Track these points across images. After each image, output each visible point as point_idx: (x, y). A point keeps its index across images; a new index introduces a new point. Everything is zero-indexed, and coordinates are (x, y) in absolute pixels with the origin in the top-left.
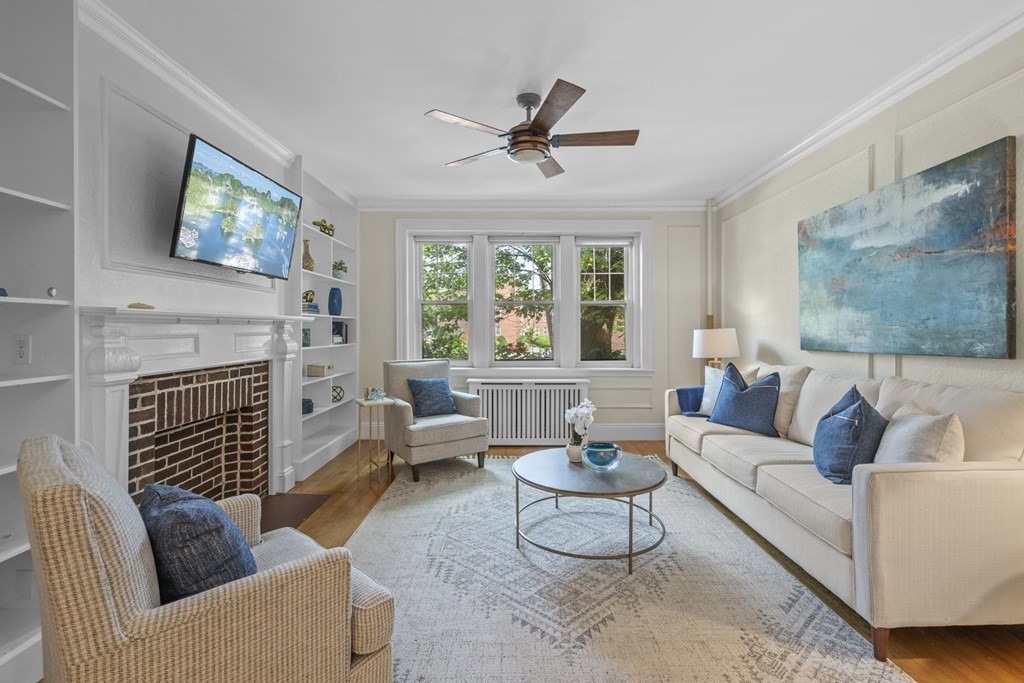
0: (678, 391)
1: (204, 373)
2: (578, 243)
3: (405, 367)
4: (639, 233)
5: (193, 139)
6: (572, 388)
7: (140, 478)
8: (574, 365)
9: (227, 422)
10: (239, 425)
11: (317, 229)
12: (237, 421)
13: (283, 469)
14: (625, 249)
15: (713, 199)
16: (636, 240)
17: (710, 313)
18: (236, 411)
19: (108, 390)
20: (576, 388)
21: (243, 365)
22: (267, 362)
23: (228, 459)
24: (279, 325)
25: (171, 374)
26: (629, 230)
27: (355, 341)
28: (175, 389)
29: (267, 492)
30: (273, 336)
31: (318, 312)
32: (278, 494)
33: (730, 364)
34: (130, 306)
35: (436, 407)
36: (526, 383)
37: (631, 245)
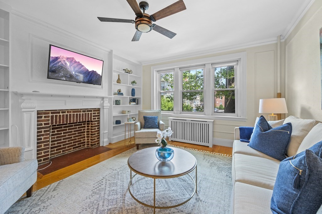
0: (240, 129)
1: (70, 110)
2: (213, 67)
3: (144, 112)
4: (240, 58)
5: (50, 45)
6: (205, 123)
7: (44, 137)
8: (211, 114)
9: (87, 125)
10: (90, 125)
11: (123, 72)
12: (89, 125)
13: (104, 139)
14: (235, 66)
15: (280, 36)
16: (239, 62)
17: (279, 92)
18: (85, 122)
19: (24, 113)
20: (207, 123)
21: (88, 109)
22: (99, 109)
23: (87, 134)
24: (103, 98)
25: (57, 110)
26: (236, 58)
27: (141, 104)
28: (58, 114)
29: (99, 145)
30: (101, 102)
31: (123, 95)
32: (102, 146)
33: (262, 116)
34: (33, 92)
35: (150, 126)
36: (188, 120)
37: (237, 64)
